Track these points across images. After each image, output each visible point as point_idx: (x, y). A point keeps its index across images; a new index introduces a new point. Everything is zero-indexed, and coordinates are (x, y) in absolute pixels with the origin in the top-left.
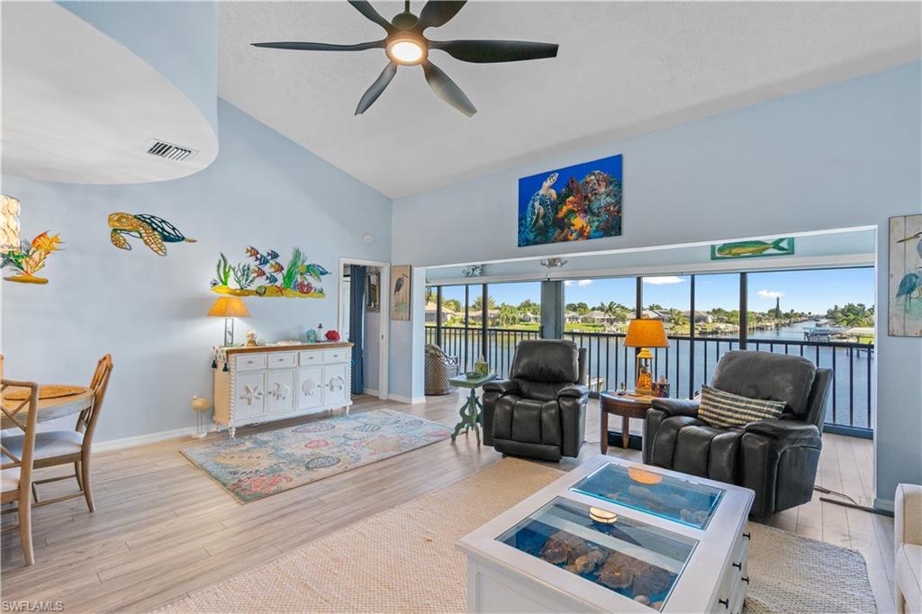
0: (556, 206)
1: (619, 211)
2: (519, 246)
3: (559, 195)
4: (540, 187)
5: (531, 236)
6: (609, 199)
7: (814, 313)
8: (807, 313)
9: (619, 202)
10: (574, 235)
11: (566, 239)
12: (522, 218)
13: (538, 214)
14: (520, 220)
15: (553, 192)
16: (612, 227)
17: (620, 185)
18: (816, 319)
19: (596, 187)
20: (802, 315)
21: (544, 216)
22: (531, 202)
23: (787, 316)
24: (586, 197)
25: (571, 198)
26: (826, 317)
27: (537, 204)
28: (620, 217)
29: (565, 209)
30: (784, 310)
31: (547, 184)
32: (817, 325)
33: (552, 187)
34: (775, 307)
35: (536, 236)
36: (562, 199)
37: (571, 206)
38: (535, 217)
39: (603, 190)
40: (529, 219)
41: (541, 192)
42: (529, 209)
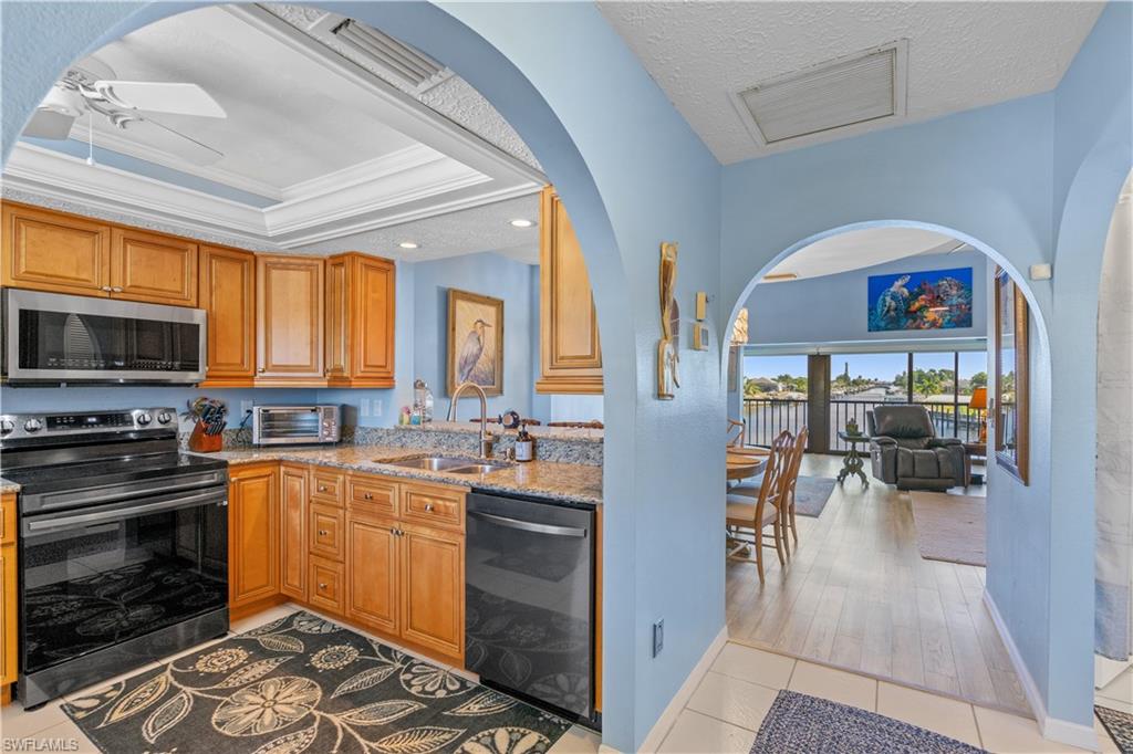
0: (907, 301)
1: (970, 309)
2: (870, 330)
3: (911, 293)
4: (892, 286)
5: (883, 324)
6: (960, 300)
7: (880, 380)
8: (873, 380)
9: (970, 303)
10: (927, 325)
11: (918, 328)
12: (872, 309)
13: (890, 307)
14: (870, 310)
15: (905, 290)
16: (963, 320)
17: (970, 290)
18: (885, 386)
19: (948, 289)
20: (868, 382)
21: (896, 309)
22: (882, 297)
23: (854, 382)
24: (938, 297)
25: (923, 296)
26: (895, 384)
27: (888, 299)
28: (971, 315)
29: (917, 305)
30: (853, 376)
31: (898, 283)
32: (887, 393)
33: (904, 286)
34: (843, 373)
35: (888, 324)
36: (914, 296)
37: (923, 303)
38: (886, 309)
39: (954, 292)
40: (879, 310)
41: (892, 289)
42: (880, 301)
